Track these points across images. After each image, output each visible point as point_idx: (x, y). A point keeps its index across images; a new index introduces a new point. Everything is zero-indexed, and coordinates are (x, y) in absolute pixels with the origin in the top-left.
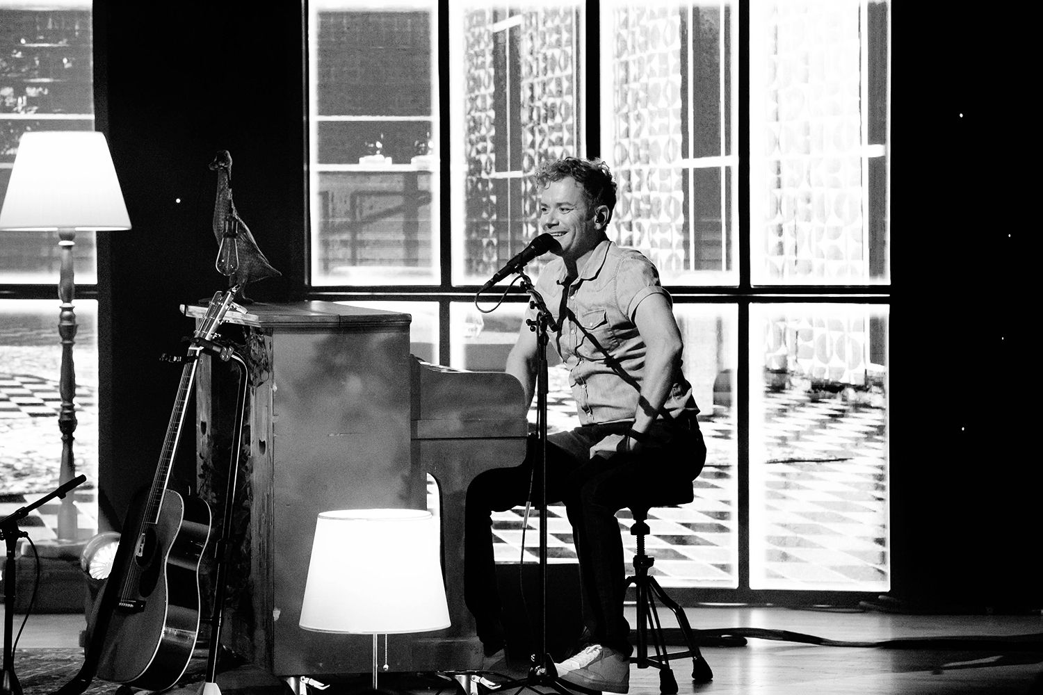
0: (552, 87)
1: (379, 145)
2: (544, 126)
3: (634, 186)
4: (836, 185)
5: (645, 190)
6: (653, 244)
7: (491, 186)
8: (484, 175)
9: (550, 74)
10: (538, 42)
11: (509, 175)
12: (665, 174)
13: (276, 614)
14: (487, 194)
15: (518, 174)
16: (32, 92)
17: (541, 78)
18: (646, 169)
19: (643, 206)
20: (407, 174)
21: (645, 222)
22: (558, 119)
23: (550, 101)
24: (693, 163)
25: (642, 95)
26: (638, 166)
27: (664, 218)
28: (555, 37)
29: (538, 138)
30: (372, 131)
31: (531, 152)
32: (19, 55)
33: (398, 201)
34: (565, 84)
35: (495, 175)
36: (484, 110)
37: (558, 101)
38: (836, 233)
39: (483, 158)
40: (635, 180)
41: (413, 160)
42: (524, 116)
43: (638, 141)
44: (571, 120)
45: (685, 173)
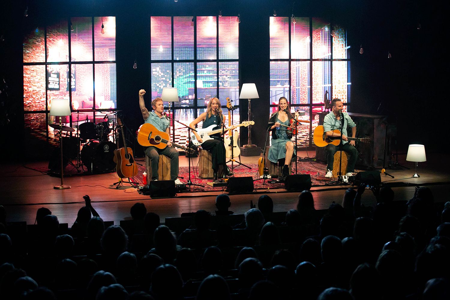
0: (304, 75)
1: (280, 83)
2: (303, 80)
3: (316, 89)
4: (343, 89)
5: (317, 90)
6: (318, 98)
7: (296, 89)
8: (295, 88)
9: (304, 73)
10: (302, 68)
11: (298, 88)
12: (320, 87)
13: (374, 158)
14: (295, 90)
15: (299, 87)
16: (228, 76)
17: (303, 73)
18: (317, 87)
19: (317, 92)
20: (284, 88)
21: (317, 94)
22: (305, 79)
23: (304, 77)
24: (324, 86)
25: (317, 76)
26: (316, 86)
27: (320, 94)
28: (305, 67)
29: (302, 82)
30: (278, 81)
31: (301, 84)
32: (227, 71)
33: (283, 92)
34: (306, 74)
35: (296, 88)
36: (295, 78)
37: (305, 77)
38: (343, 96)
39: (294, 85)
40: (316, 88)
41: (285, 85)
42: (300, 79)
43: (316, 82)
44: (307, 80)
45: (323, 87)
